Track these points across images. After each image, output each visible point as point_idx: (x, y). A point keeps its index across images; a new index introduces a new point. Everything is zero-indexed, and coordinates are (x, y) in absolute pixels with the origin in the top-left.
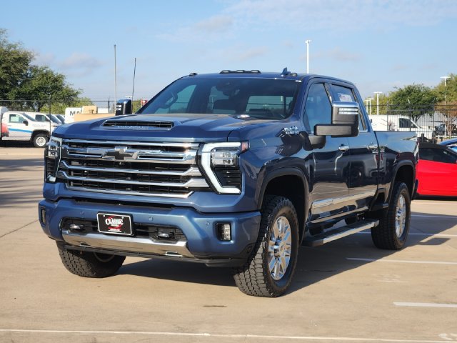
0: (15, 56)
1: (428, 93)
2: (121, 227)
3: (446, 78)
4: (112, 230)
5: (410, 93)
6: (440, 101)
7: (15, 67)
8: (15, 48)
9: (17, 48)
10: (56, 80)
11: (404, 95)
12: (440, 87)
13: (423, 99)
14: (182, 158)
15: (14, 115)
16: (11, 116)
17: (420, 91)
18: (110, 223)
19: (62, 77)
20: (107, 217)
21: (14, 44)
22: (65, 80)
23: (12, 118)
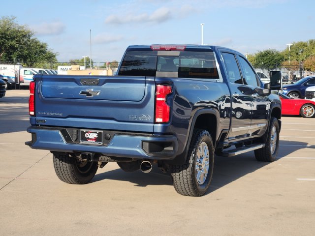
0: (23, 33)
1: (278, 55)
3: (290, 45)
5: (267, 54)
6: (286, 60)
7: (23, 40)
8: (23, 28)
9: (24, 29)
10: (42, 47)
11: (263, 56)
12: (286, 51)
13: (276, 58)
15: (26, 70)
16: (25, 70)
17: (273, 53)
19: (46, 44)
21: (22, 26)
22: (48, 47)
23: (26, 72)
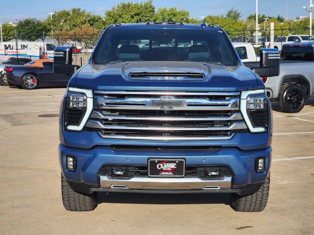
1: (39, 24)
2: (173, 170)
3: (52, 14)
4: (163, 173)
5: (27, 24)
6: (49, 30)
11: (23, 26)
12: (48, 21)
13: (38, 28)
14: (227, 105)
17: (34, 23)
18: (162, 167)
20: (159, 162)
